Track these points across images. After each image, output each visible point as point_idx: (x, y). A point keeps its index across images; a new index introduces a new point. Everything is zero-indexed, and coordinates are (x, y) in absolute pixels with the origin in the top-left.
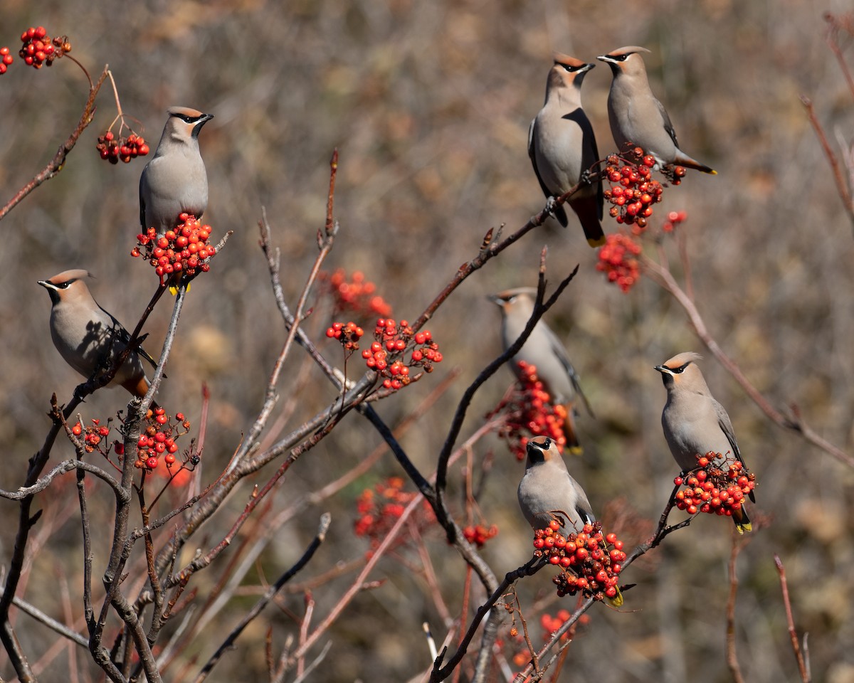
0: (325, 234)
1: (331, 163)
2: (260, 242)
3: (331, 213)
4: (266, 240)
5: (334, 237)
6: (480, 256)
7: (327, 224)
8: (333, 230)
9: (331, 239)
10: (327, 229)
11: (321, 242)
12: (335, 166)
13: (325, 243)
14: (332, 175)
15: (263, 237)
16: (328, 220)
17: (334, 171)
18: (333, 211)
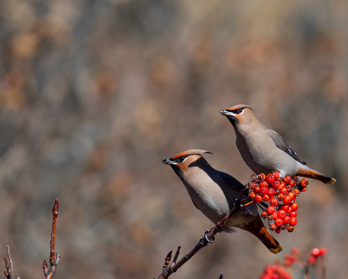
0: (49, 264)
1: (54, 210)
2: (5, 272)
3: (54, 248)
4: (10, 271)
5: (56, 266)
6: (163, 273)
7: (51, 256)
8: (55, 261)
9: (54, 267)
10: (51, 260)
11: (46, 270)
12: (56, 213)
13: (50, 271)
14: (54, 219)
15: (8, 269)
16: (51, 253)
17: (55, 216)
18: (55, 247)
